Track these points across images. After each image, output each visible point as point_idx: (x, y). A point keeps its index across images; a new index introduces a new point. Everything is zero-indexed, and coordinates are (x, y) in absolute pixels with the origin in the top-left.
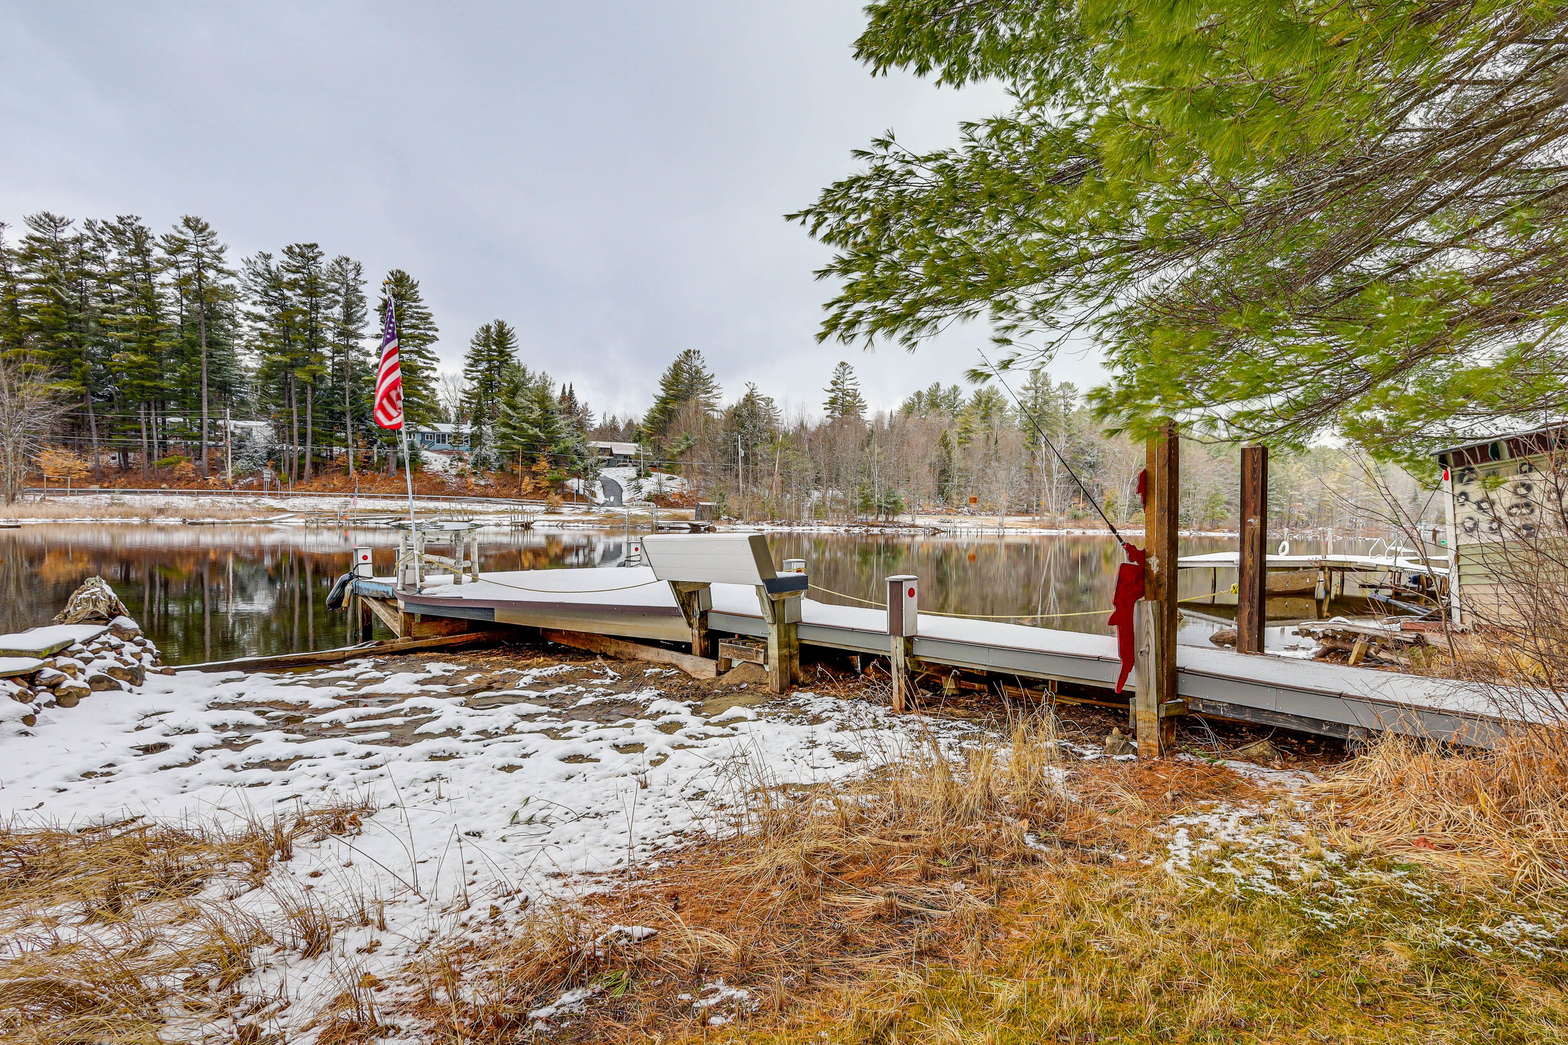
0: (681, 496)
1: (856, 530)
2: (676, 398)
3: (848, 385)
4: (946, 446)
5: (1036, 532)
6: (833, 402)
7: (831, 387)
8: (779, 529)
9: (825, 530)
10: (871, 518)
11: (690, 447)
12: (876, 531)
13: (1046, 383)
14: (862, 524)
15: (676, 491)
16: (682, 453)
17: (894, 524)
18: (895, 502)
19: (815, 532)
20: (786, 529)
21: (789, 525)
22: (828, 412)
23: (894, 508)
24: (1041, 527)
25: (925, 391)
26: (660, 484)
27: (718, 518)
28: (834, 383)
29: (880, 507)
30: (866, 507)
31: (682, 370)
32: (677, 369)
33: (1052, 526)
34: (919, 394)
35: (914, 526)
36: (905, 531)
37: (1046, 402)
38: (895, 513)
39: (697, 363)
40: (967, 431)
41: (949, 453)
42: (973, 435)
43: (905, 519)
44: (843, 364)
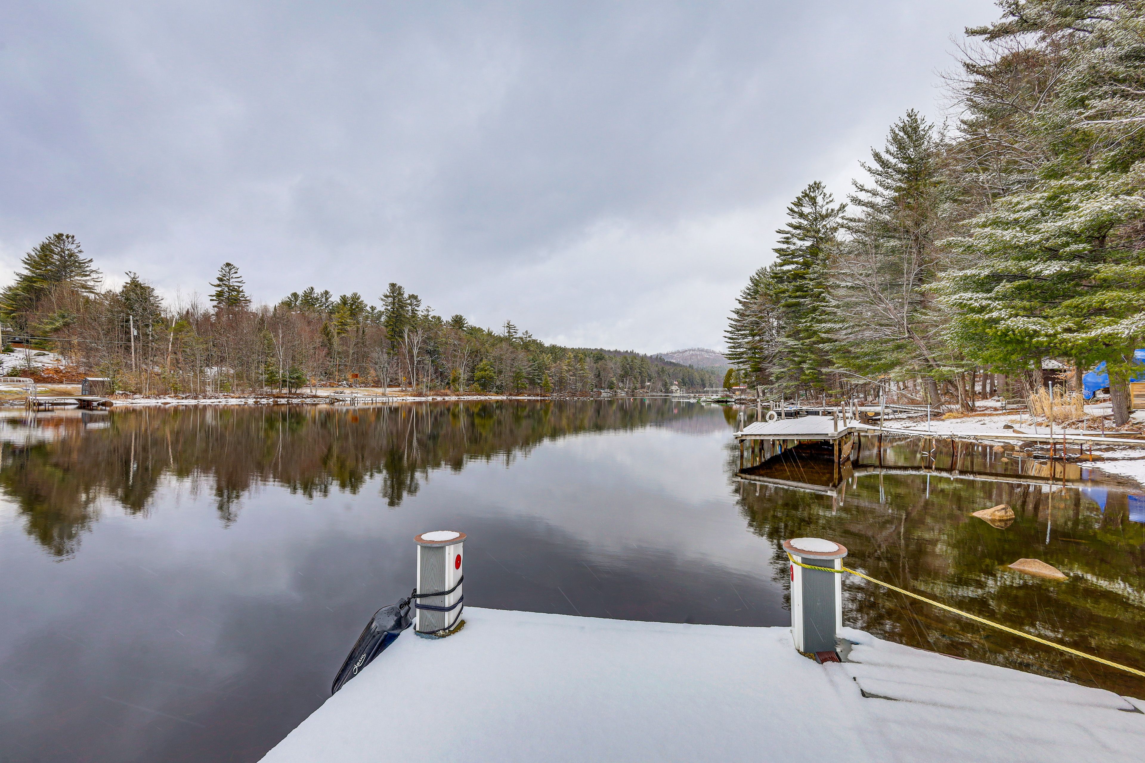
0: (57, 371)
1: (264, 401)
2: (44, 278)
3: (233, 282)
4: (327, 335)
5: (410, 399)
6: (219, 295)
7: (218, 282)
8: (185, 402)
9: (233, 402)
10: (275, 391)
11: (66, 325)
12: (283, 401)
13: (400, 294)
14: (269, 396)
15: (50, 366)
16: (56, 330)
17: (298, 396)
18: (298, 378)
19: (224, 403)
20: (192, 402)
21: (196, 398)
22: (215, 303)
23: (298, 382)
24: (412, 395)
25: (300, 293)
26: (28, 359)
27: (112, 393)
28: (220, 280)
29: (284, 381)
30: (271, 382)
31: (52, 251)
32: (46, 250)
33: (420, 395)
34: (295, 295)
35: (315, 397)
36: (308, 401)
37: (402, 307)
38: (299, 386)
39: (72, 247)
40: (343, 324)
41: (329, 340)
42: (348, 328)
43: (307, 391)
44: (228, 265)
